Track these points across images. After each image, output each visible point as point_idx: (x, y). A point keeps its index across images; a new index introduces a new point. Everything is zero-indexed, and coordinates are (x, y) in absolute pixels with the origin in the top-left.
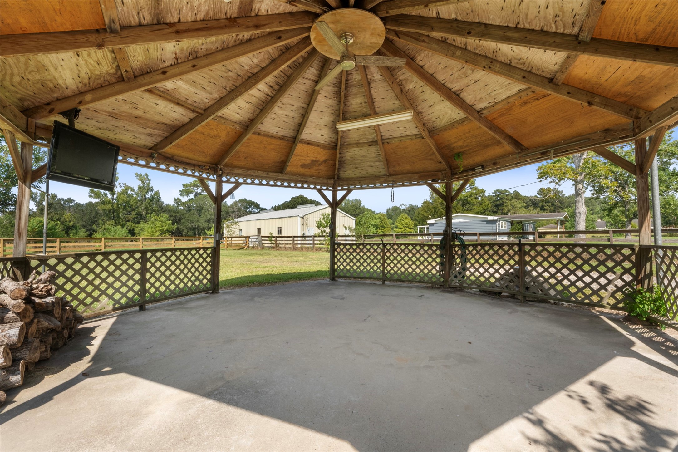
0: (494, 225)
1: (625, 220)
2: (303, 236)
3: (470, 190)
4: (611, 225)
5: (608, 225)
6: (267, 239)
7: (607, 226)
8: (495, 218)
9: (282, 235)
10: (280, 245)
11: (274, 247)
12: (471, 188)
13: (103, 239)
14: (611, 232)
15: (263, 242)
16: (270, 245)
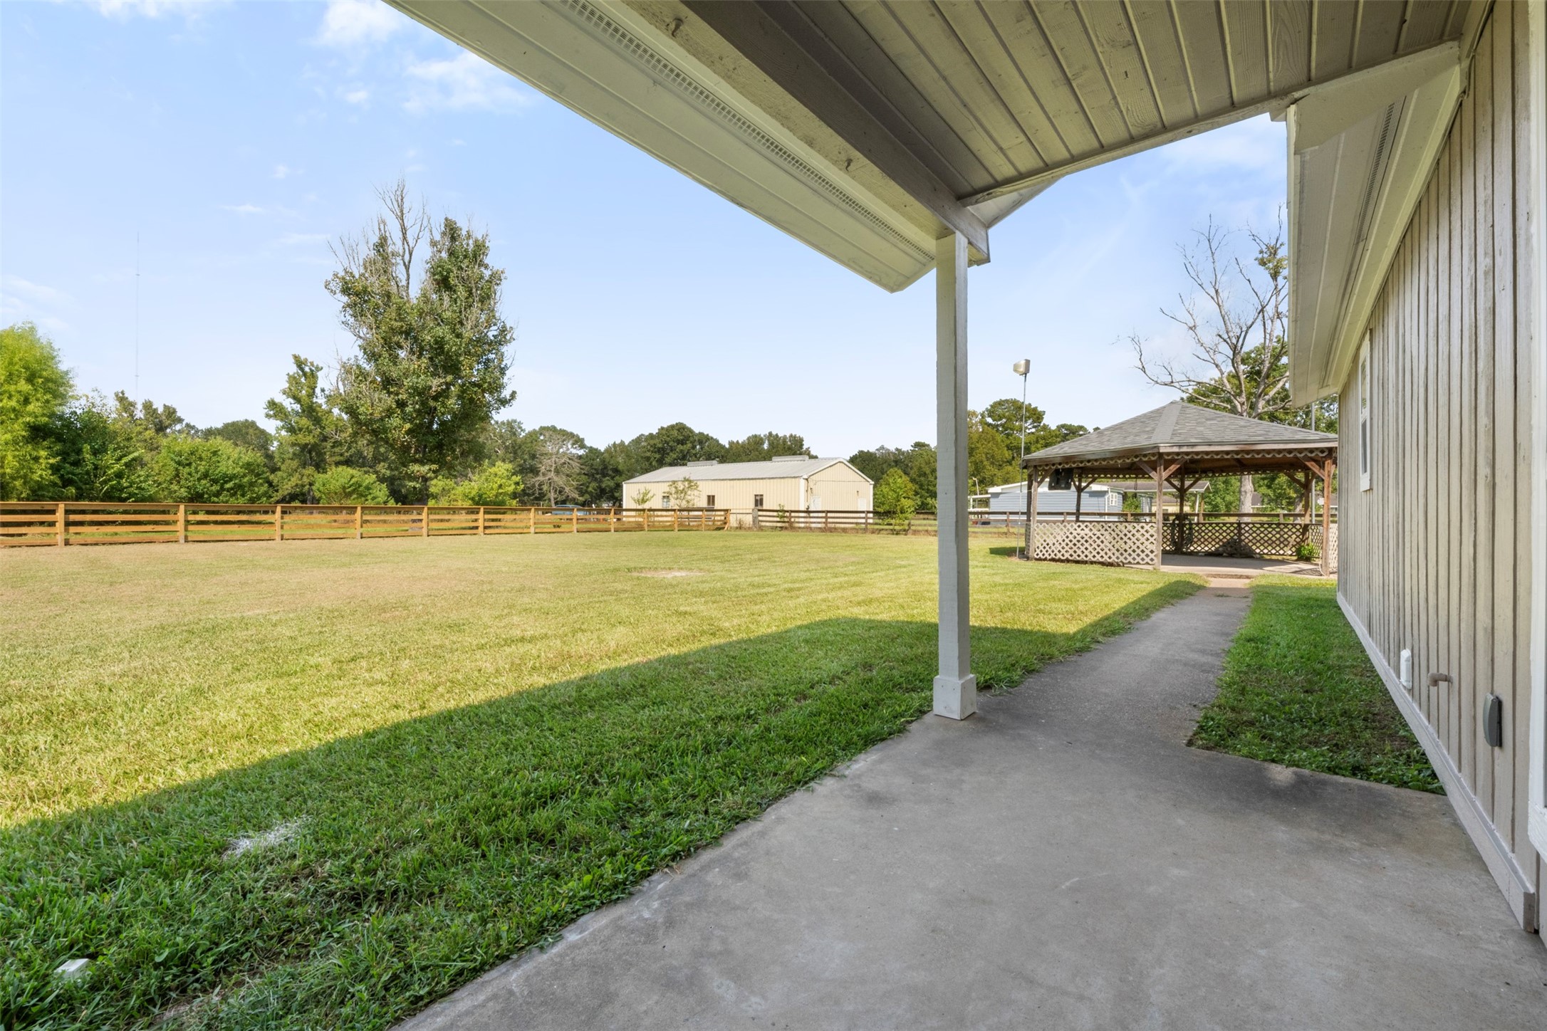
0: (1101, 499)
1: (1295, 496)
2: (808, 512)
3: (1033, 430)
4: (1270, 501)
5: (1266, 500)
6: (775, 514)
7: (1263, 502)
8: (1104, 488)
9: (764, 508)
10: (797, 525)
11: (786, 528)
12: (1034, 427)
13: (359, 509)
14: (1281, 516)
15: (760, 518)
16: (779, 525)
